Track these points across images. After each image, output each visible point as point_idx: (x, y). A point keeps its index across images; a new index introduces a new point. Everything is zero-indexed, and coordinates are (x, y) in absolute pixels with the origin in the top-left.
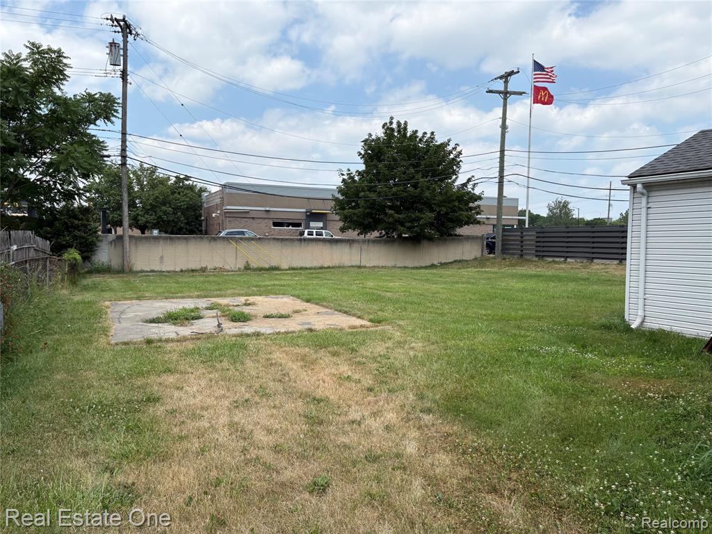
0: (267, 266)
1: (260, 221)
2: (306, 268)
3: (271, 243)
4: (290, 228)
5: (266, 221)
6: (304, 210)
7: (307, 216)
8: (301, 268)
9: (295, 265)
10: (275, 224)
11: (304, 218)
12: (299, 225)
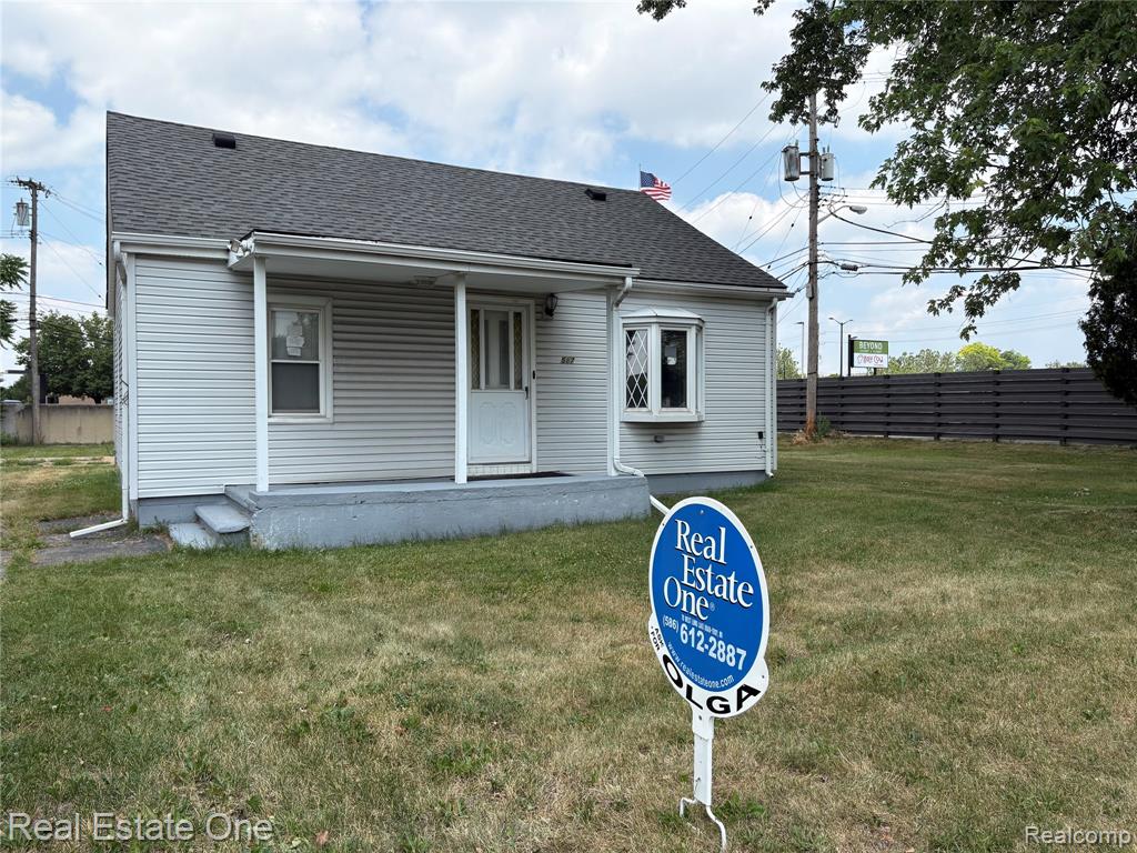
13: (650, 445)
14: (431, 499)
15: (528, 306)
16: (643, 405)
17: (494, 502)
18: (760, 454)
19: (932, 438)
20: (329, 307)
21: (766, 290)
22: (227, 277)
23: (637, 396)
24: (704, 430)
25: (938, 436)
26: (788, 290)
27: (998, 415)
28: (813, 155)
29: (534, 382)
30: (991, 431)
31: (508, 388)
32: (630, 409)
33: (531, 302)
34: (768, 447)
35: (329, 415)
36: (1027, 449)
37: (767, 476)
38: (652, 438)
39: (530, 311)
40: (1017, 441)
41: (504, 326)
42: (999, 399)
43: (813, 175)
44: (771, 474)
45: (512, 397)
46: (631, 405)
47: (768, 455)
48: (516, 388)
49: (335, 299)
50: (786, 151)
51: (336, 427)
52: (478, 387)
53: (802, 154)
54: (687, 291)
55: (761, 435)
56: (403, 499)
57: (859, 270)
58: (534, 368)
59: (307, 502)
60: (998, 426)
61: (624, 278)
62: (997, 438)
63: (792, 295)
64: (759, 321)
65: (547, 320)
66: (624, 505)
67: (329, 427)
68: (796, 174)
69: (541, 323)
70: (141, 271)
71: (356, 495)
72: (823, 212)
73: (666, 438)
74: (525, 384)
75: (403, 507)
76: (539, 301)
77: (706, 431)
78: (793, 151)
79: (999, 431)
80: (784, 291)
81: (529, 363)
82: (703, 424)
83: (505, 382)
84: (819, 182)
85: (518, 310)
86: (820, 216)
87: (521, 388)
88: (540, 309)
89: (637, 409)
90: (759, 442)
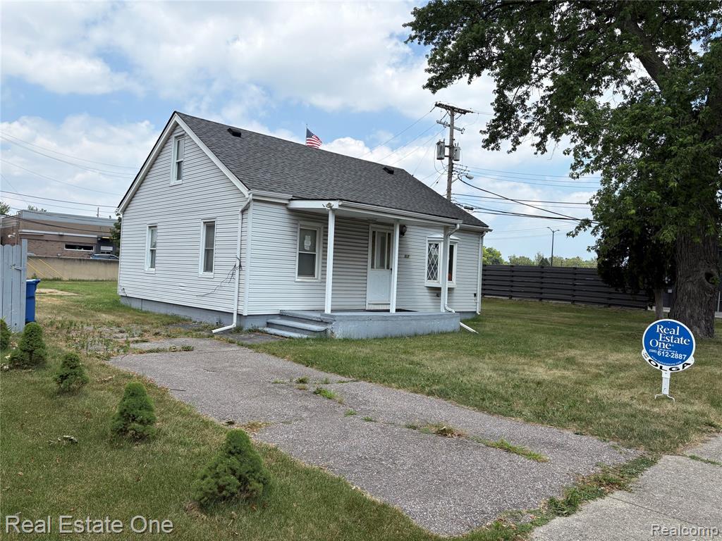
0: (51, 278)
1: (53, 243)
2: (83, 281)
3: (56, 261)
4: (82, 250)
5: (60, 243)
6: (96, 236)
7: (99, 241)
8: (79, 280)
9: (74, 278)
10: (68, 247)
11: (96, 242)
12: (91, 248)
13: (435, 298)
14: (393, 319)
15: (393, 230)
16: (435, 279)
17: (414, 322)
18: (476, 304)
19: (508, 298)
22: (286, 212)
23: (432, 273)
24: (455, 291)
25: (511, 297)
26: (489, 228)
27: (542, 288)
28: (451, 147)
30: (538, 295)
31: (384, 268)
32: (429, 281)
34: (477, 301)
35: (320, 278)
36: (558, 306)
37: (477, 315)
38: (436, 295)
40: (550, 301)
41: (383, 239)
42: (543, 280)
43: (451, 158)
44: (479, 314)
46: (429, 279)
47: (478, 305)
48: (387, 268)
50: (438, 144)
52: (374, 268)
53: (446, 146)
55: (475, 295)
57: (474, 210)
59: (352, 319)
60: (542, 293)
61: (456, 224)
62: (541, 299)
64: (477, 241)
67: (319, 284)
68: (443, 157)
70: (256, 208)
71: (369, 317)
72: (455, 177)
74: (391, 267)
75: (384, 322)
78: (442, 144)
79: (542, 296)
80: (487, 229)
82: (455, 289)
83: (382, 266)
84: (454, 162)
85: (389, 232)
86: (453, 179)
87: (389, 269)
89: (432, 281)
90: (474, 298)
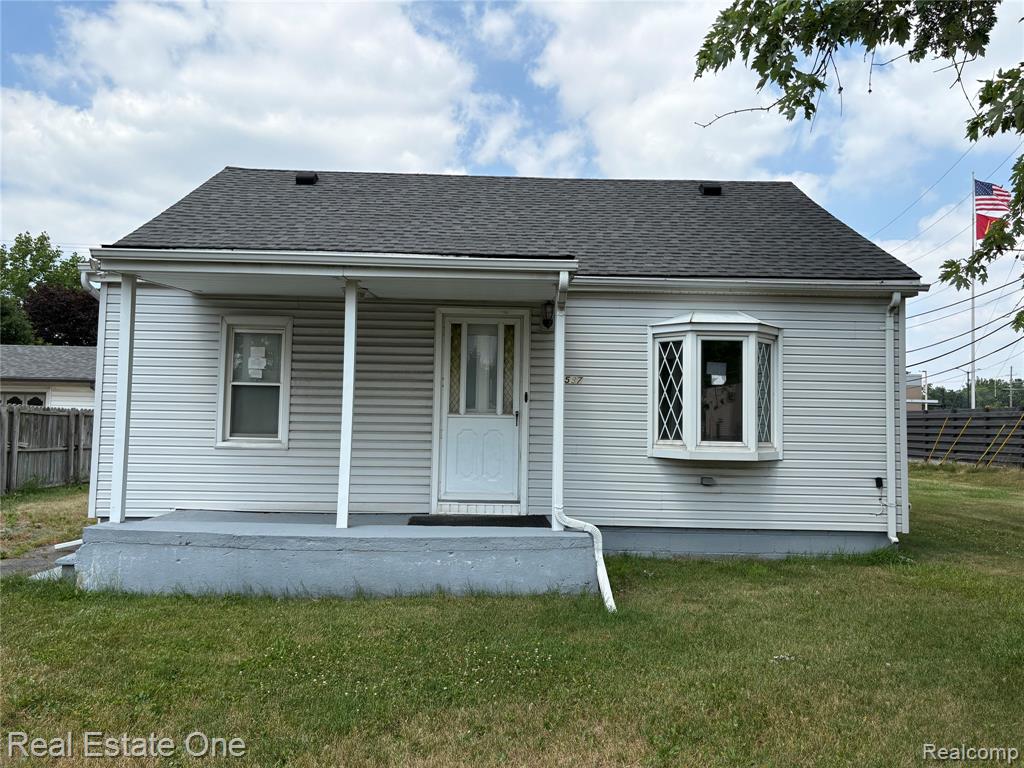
13: (697, 489)
14: (267, 546)
15: (522, 317)
16: (678, 437)
17: (347, 556)
18: (878, 509)
20: (290, 327)
21: (878, 282)
23: (671, 424)
24: (780, 472)
26: (923, 281)
29: (526, 406)
31: (495, 413)
32: (662, 442)
33: (526, 313)
34: (891, 499)
35: (285, 441)
37: (890, 540)
38: (697, 480)
39: (524, 322)
44: (895, 539)
45: (501, 423)
46: (665, 437)
47: (892, 512)
48: (504, 412)
49: (294, 317)
51: (291, 453)
52: (457, 412)
54: (748, 289)
55: (879, 483)
56: (232, 544)
58: (526, 389)
63: (926, 288)
64: (875, 326)
65: (546, 333)
66: (548, 573)
67: (282, 453)
69: (537, 337)
73: (719, 481)
74: (516, 408)
75: (234, 553)
76: (537, 311)
77: (781, 474)
80: (914, 283)
81: (521, 382)
82: (780, 465)
83: (491, 405)
85: (510, 322)
87: (511, 413)
88: (537, 320)
89: (670, 442)
90: (876, 491)
